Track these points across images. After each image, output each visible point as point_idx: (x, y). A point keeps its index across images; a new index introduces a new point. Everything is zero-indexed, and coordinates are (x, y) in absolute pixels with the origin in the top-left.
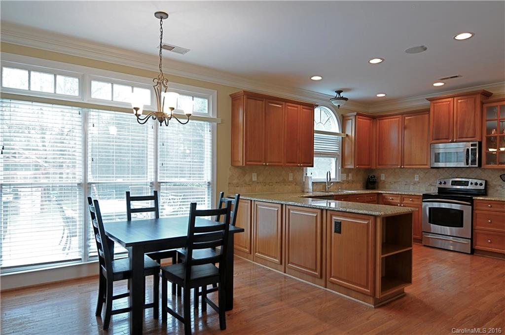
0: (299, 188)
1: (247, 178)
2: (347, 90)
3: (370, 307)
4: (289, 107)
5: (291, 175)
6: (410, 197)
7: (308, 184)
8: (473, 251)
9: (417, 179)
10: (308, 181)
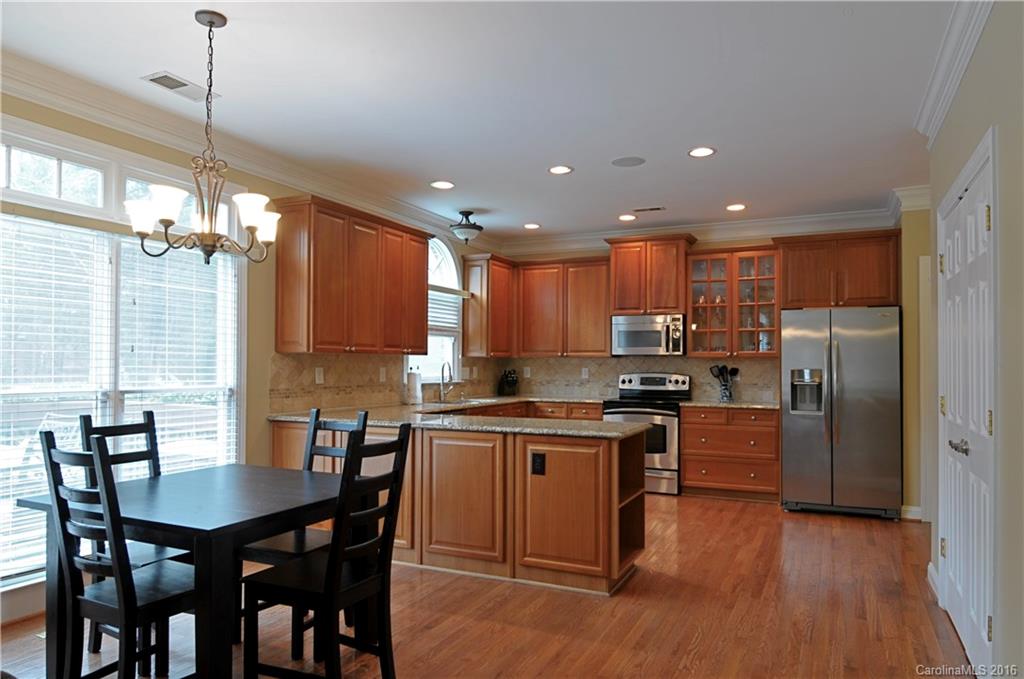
0: (396, 398)
1: (306, 379)
2: (482, 211)
3: (603, 596)
4: (388, 236)
5: (383, 370)
6: (584, 406)
7: (415, 389)
8: (680, 488)
9: (585, 376)
10: (415, 384)
